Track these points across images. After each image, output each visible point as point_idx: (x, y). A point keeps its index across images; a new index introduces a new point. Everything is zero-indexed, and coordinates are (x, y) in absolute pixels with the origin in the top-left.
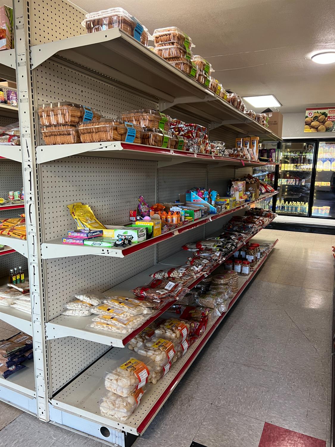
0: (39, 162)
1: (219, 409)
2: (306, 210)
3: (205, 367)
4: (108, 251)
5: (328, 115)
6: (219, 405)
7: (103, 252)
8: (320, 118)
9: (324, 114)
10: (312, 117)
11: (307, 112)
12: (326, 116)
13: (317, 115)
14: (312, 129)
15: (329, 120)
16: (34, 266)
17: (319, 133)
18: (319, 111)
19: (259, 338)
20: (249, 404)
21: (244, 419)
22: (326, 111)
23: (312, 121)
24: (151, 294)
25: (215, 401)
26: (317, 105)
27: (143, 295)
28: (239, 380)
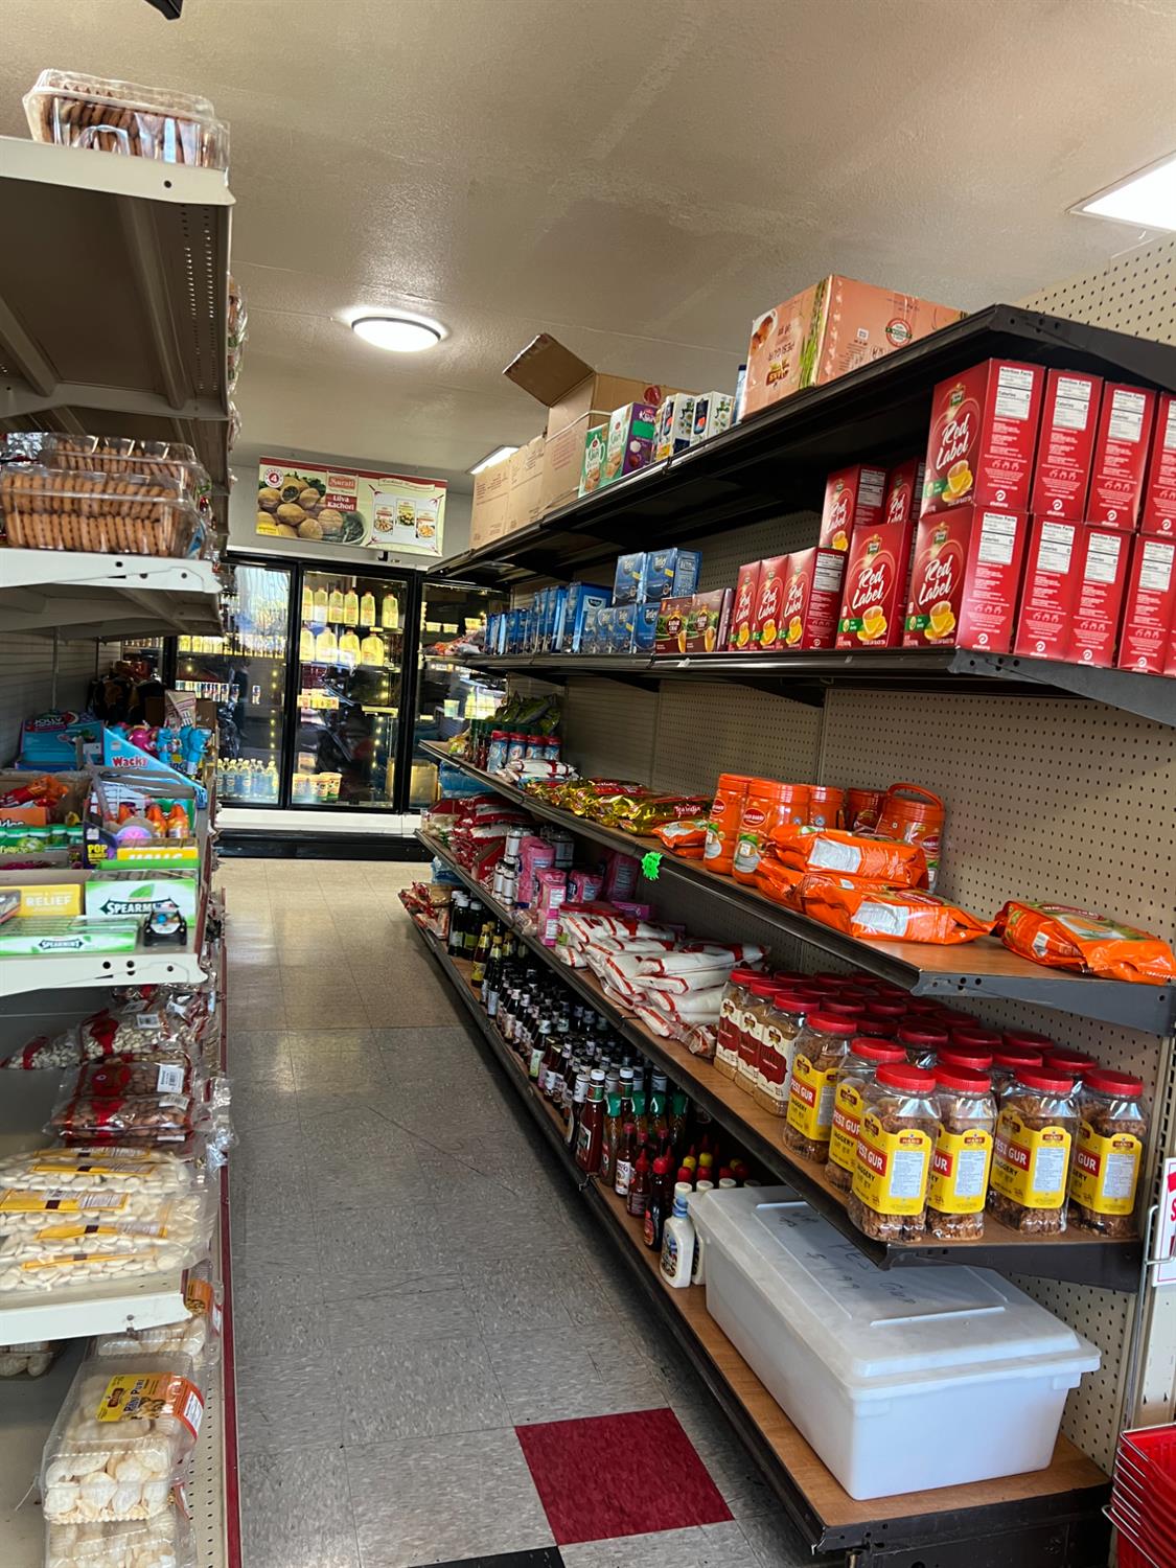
1: (373, 1450)
2: (271, 787)
3: (245, 1348)
4: (130, 963)
5: (328, 491)
6: (367, 1440)
7: (109, 972)
8: (304, 494)
9: (315, 484)
10: (279, 489)
11: (263, 468)
12: (322, 493)
13: (296, 484)
14: (281, 526)
15: (329, 505)
17: (300, 543)
18: (301, 473)
19: (350, 1205)
20: (444, 1398)
21: (460, 1443)
22: (322, 477)
23: (281, 502)
24: (147, 1117)
25: (346, 1434)
26: (293, 452)
27: (107, 1128)
28: (376, 1346)
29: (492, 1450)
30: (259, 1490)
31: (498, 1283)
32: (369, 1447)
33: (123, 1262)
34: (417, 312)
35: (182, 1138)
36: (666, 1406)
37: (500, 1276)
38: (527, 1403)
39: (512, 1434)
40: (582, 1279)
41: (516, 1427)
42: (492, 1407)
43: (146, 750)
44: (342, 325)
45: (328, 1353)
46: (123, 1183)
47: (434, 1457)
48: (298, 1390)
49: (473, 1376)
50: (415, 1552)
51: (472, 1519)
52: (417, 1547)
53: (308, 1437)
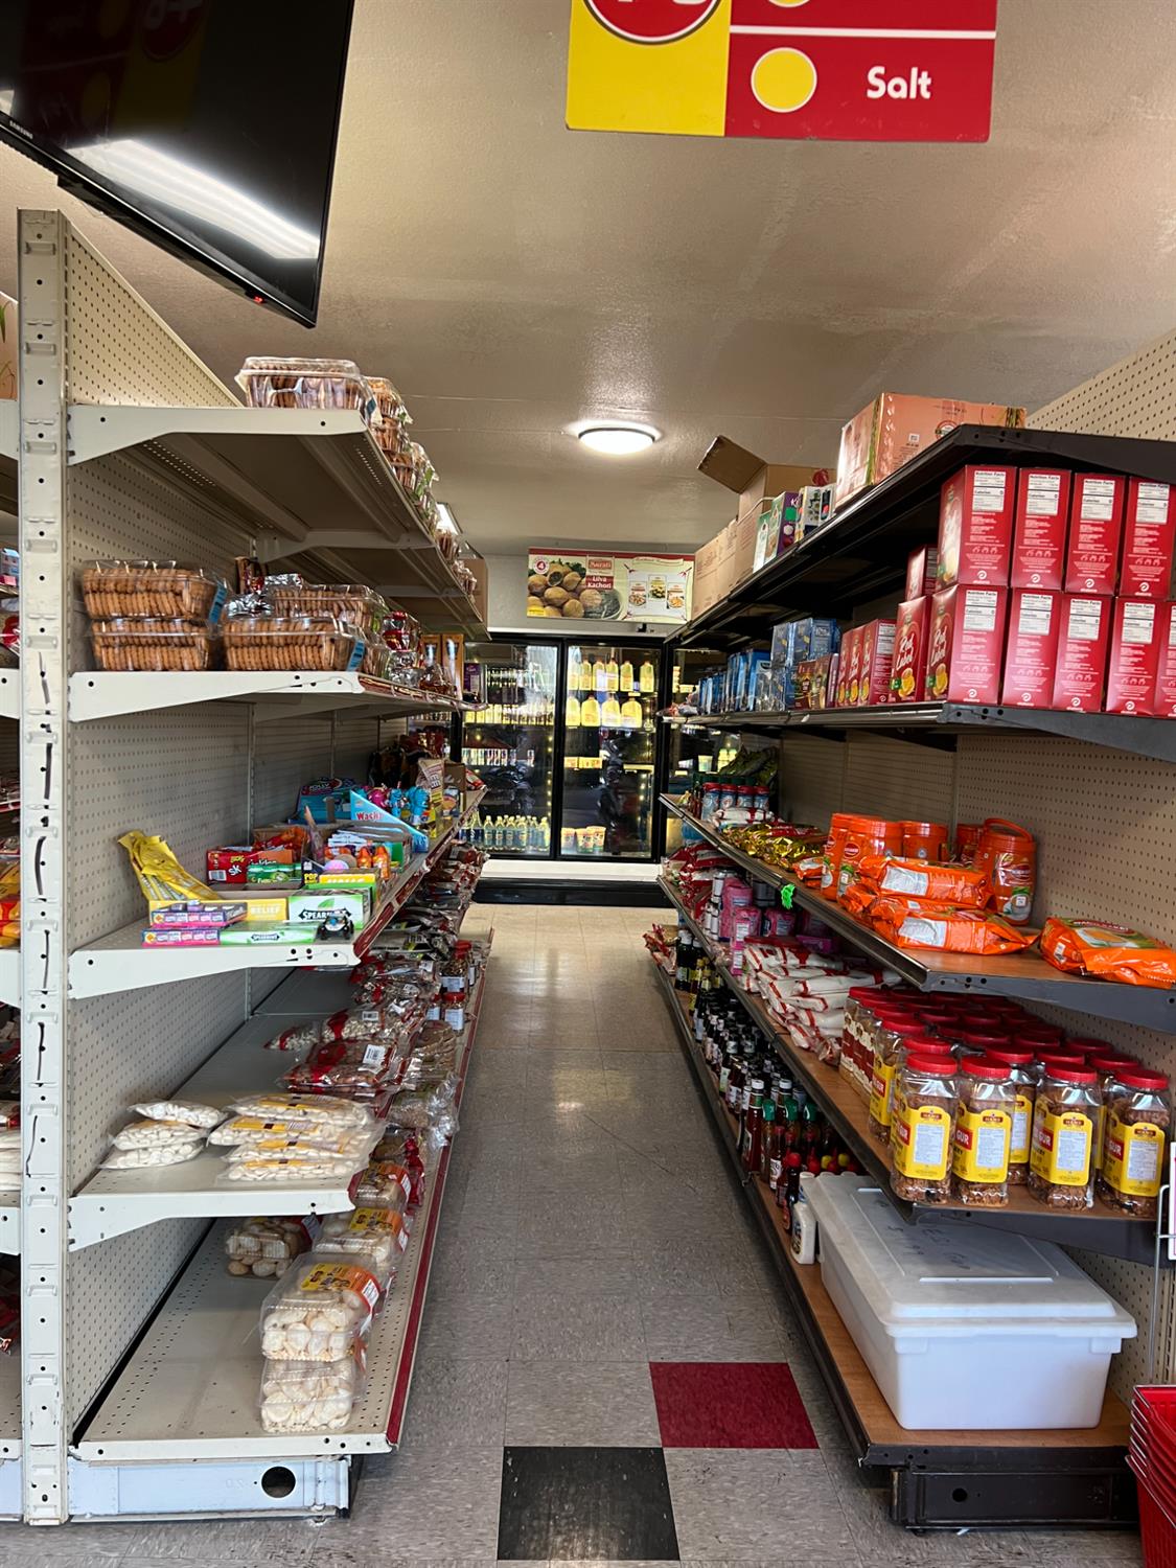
0: (77, 717)
1: (531, 1365)
2: (543, 840)
3: (447, 1286)
4: (309, 951)
5: (588, 573)
6: (529, 1358)
7: (294, 956)
8: (566, 578)
9: (576, 568)
10: (545, 575)
11: (532, 558)
12: (583, 575)
13: (560, 569)
14: (548, 608)
15: (589, 585)
16: (42, 1026)
17: (566, 621)
18: (565, 559)
19: (552, 1190)
20: (597, 1336)
21: (601, 1369)
22: (583, 561)
23: (548, 587)
24: (347, 1078)
25: (512, 1353)
26: (557, 541)
27: (320, 1084)
28: (549, 1295)
29: (627, 1377)
30: (438, 1383)
31: (663, 1258)
32: (528, 1363)
33: (310, 1168)
34: (630, 420)
35: (373, 1095)
36: (784, 1361)
37: (666, 1252)
38: (666, 1348)
39: (646, 1367)
40: (738, 1261)
41: (650, 1363)
42: (634, 1347)
43: (382, 807)
44: (571, 437)
45: (510, 1295)
46: (318, 1115)
47: (579, 1376)
48: (481, 1319)
49: (624, 1323)
50: (549, 1436)
51: (598, 1420)
52: (551, 1434)
53: (483, 1352)
